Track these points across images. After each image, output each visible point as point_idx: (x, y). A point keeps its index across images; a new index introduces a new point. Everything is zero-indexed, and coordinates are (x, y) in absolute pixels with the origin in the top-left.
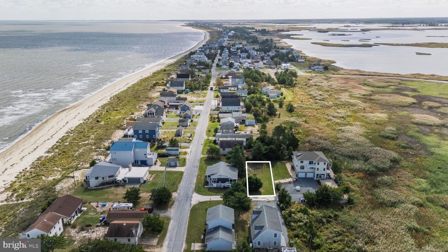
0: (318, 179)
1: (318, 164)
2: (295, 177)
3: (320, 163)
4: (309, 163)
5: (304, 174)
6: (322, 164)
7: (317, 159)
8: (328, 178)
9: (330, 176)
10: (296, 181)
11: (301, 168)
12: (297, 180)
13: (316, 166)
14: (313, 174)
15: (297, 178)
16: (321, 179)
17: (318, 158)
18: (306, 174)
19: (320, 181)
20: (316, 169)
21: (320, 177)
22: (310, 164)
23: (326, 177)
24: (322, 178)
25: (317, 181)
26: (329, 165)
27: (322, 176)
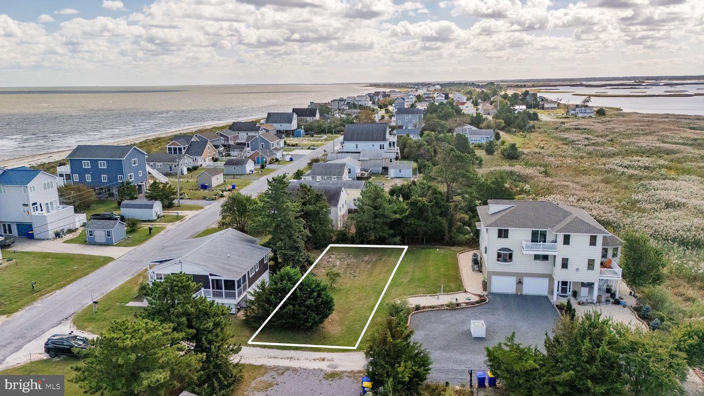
0: (564, 301)
1: (567, 239)
2: (480, 291)
3: (574, 237)
4: (529, 237)
5: (513, 280)
6: (580, 240)
7: (563, 224)
8: (607, 301)
9: (613, 295)
10: (477, 302)
11: (499, 256)
12: (482, 300)
13: (560, 251)
14: (546, 281)
15: (485, 293)
16: (579, 303)
17: (568, 220)
18: (520, 282)
19: (573, 307)
20: (559, 262)
21: (575, 294)
22: (534, 239)
23: (599, 296)
24: (584, 300)
25: (560, 307)
26: (610, 253)
27: (584, 291)
